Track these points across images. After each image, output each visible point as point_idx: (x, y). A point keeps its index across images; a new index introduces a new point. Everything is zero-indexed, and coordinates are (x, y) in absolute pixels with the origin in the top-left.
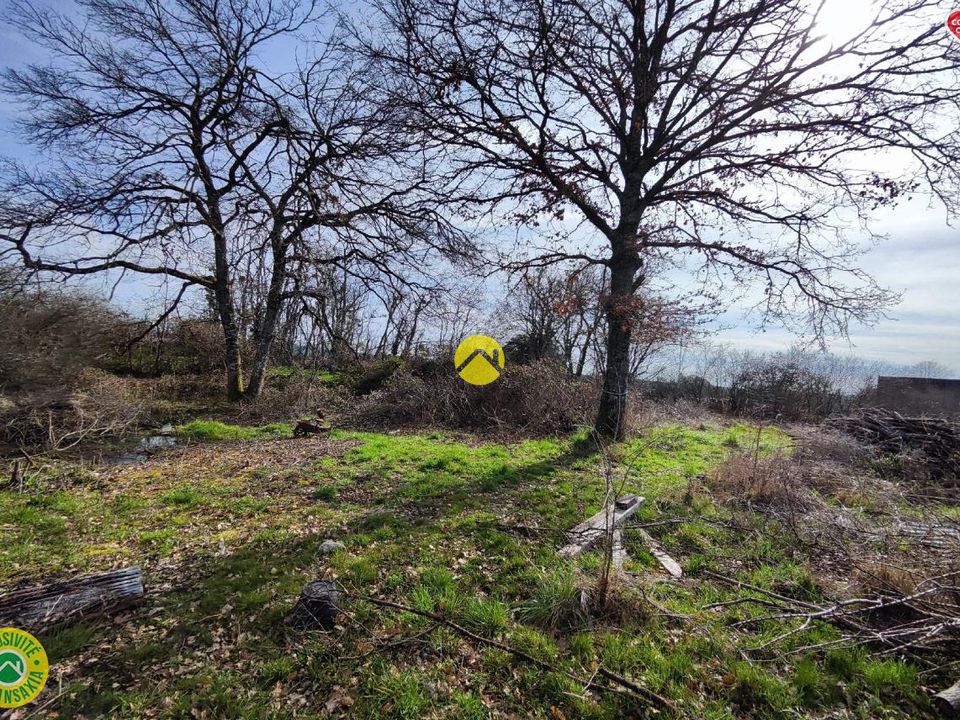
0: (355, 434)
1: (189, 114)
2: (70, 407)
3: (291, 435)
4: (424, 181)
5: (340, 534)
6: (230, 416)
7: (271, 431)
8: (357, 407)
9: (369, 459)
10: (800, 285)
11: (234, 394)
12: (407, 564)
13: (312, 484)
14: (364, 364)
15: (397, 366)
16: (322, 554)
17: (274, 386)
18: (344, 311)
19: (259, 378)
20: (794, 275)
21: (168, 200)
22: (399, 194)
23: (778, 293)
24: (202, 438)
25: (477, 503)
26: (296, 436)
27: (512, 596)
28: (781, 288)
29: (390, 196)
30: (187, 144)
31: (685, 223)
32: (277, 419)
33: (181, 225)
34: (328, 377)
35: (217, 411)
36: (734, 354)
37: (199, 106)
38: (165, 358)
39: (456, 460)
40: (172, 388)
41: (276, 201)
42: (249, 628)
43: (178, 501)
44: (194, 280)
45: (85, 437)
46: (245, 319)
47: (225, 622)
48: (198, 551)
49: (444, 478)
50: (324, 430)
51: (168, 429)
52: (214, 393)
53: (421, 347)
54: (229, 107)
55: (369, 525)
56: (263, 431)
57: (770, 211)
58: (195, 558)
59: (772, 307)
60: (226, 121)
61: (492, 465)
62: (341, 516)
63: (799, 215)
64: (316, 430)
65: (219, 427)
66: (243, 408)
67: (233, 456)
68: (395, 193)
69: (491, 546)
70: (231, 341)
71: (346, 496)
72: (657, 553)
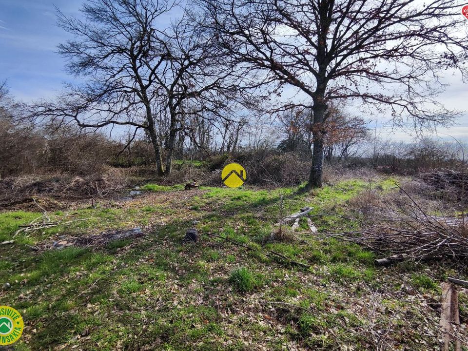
0: (209, 188)
1: (130, 53)
2: (102, 180)
3: (184, 189)
4: (232, 72)
5: (200, 219)
6: (160, 182)
7: (176, 187)
8: (210, 177)
9: (212, 197)
10: (409, 111)
11: (161, 173)
12: (220, 227)
13: (191, 205)
14: (213, 157)
15: (227, 158)
16: (193, 224)
17: (176, 169)
18: (204, 132)
19: (170, 166)
20: (405, 106)
21: (126, 92)
22: (222, 78)
23: (398, 115)
24: (151, 190)
25: (249, 211)
26: (186, 189)
27: (252, 236)
28: (399, 113)
29: (218, 80)
30: (131, 67)
31: (351, 85)
32: (178, 183)
33: (133, 104)
34: (198, 164)
35: (154, 180)
36: (394, 144)
37: (133, 49)
38: (132, 158)
39: (246, 196)
40: (136, 171)
41: (169, 88)
42: (173, 241)
43: (147, 210)
44: (140, 126)
45: (110, 192)
46: (161, 139)
47: (166, 240)
48: (155, 224)
49: (240, 202)
50: (197, 186)
51: (138, 188)
52: (153, 173)
53: (241, 147)
54: (145, 48)
55: (209, 217)
56: (173, 188)
57: (392, 76)
58: (155, 226)
59: (397, 122)
60: (145, 55)
61: (260, 197)
62: (200, 215)
63: (408, 76)
64: (194, 187)
65: (156, 187)
66: (164, 179)
67: (163, 197)
68: (220, 78)
69: (250, 223)
70: (157, 151)
71: (203, 209)
72: (311, 225)
